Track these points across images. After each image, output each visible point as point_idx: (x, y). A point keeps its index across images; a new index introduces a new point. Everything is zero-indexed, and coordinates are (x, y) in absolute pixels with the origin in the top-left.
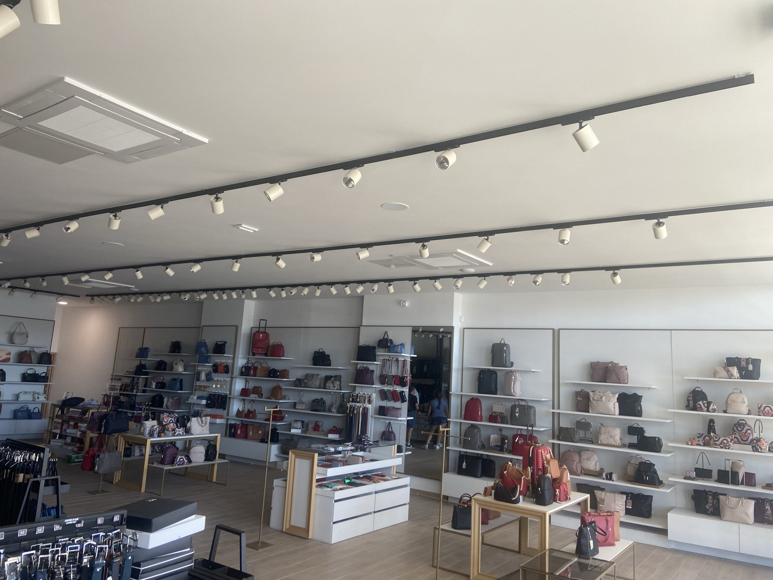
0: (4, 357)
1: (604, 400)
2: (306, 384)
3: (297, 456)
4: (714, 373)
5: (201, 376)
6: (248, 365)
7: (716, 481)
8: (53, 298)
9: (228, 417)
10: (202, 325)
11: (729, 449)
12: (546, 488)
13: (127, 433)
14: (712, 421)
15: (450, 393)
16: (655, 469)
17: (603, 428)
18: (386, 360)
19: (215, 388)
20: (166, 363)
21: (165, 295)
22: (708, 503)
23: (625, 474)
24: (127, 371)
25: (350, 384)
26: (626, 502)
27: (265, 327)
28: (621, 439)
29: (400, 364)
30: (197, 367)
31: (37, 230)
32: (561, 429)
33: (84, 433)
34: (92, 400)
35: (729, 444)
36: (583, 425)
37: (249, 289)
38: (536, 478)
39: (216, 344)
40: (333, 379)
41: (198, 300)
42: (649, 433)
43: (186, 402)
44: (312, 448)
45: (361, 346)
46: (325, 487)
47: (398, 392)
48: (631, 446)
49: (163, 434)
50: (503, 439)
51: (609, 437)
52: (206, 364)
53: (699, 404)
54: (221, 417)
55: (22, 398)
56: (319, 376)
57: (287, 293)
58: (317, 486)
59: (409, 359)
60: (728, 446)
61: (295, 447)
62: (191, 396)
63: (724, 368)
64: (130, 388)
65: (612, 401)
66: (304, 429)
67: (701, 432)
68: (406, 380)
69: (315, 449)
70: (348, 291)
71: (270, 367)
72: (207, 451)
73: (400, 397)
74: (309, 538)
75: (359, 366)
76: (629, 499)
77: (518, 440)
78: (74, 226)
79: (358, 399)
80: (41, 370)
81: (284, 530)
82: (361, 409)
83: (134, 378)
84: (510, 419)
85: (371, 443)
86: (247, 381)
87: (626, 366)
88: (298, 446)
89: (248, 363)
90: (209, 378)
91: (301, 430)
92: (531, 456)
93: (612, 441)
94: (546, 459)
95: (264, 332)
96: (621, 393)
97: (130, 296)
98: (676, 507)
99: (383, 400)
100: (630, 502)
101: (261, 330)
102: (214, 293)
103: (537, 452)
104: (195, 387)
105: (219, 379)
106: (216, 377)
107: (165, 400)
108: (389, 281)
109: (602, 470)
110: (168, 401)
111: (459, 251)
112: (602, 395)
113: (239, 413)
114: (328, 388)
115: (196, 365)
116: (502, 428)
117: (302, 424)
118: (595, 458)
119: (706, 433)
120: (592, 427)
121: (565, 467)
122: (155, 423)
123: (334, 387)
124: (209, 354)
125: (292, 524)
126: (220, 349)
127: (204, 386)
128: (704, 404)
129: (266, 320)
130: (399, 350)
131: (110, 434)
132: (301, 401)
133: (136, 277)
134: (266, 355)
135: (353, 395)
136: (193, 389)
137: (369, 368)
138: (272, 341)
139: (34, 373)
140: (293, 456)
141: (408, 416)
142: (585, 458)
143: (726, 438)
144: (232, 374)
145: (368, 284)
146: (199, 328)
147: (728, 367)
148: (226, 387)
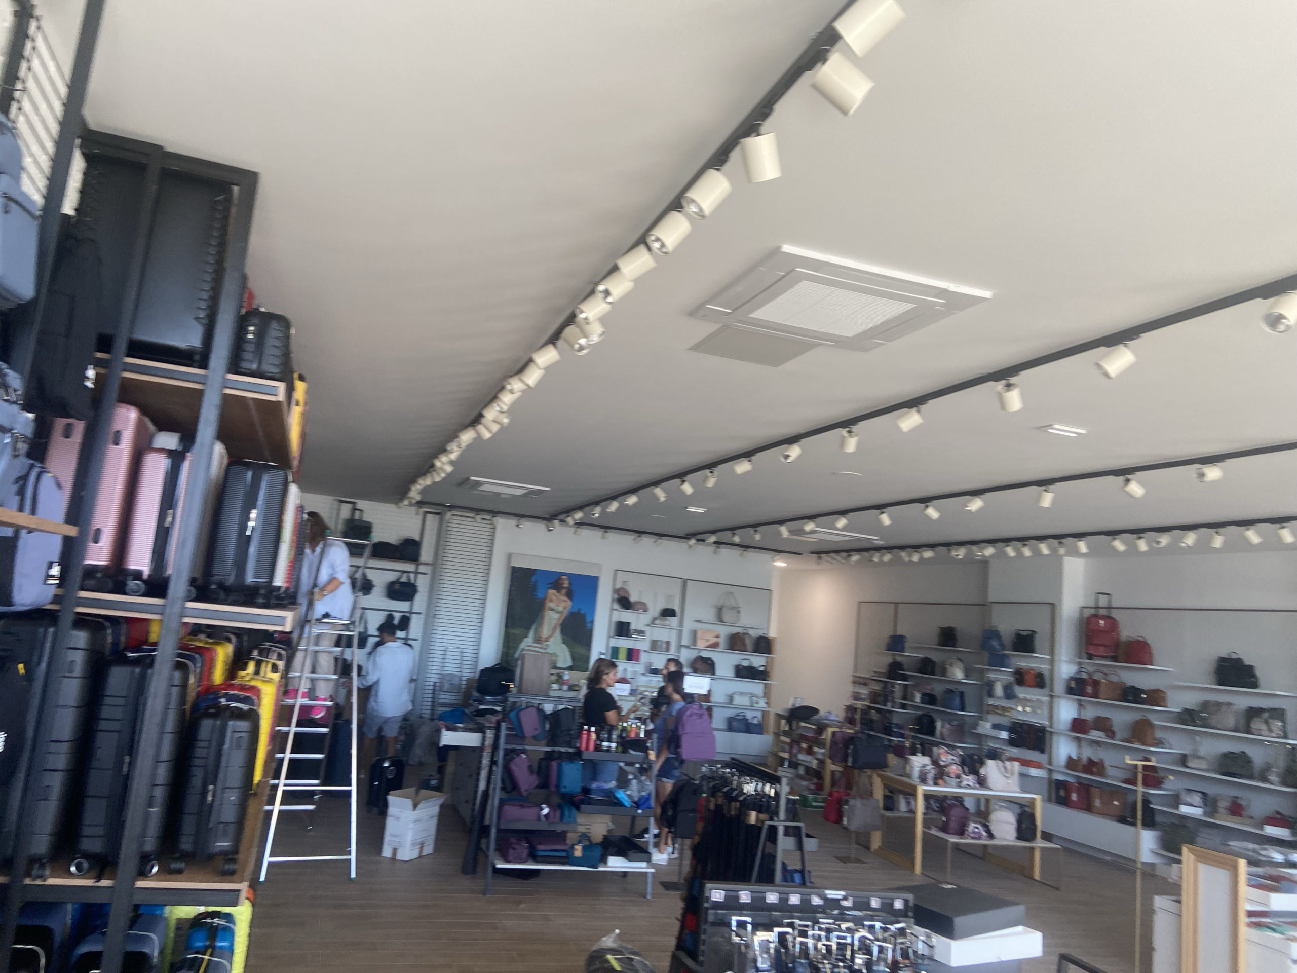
0: (713, 640)
2: (1206, 721)
3: (1201, 858)
5: (996, 689)
6: (1081, 675)
8: (765, 556)
9: (1050, 767)
10: (989, 600)
13: (884, 771)
19: (1022, 712)
20: (934, 662)
21: (924, 551)
24: (875, 672)
27: (1109, 608)
30: (986, 673)
31: (749, 461)
33: (822, 762)
34: (829, 712)
37: (1071, 538)
39: (1018, 634)
40: (1266, 715)
41: (978, 558)
43: (974, 731)
44: (1232, 848)
46: (1269, 930)
49: (941, 782)
52: (1003, 669)
54: (1038, 766)
55: (738, 700)
56: (1234, 707)
57: (1148, 544)
58: (1248, 926)
61: (1191, 842)
62: (981, 722)
64: (882, 699)
66: (1208, 809)
69: (1237, 849)
71: (1124, 684)
72: (1020, 822)
78: (794, 451)
80: (758, 661)
83: (886, 683)
86: (1081, 705)
88: (1199, 840)
89: (1081, 672)
90: (1009, 694)
91: (1201, 809)
95: (1108, 617)
97: (872, 552)
101: (1103, 612)
102: (1008, 546)
104: (987, 708)
105: (1028, 697)
106: (1021, 692)
107: (939, 724)
110: (943, 727)
113: (1071, 763)
114: (1255, 732)
115: (984, 669)
117: (1204, 798)
122: (926, 760)
123: (1270, 731)
124: (1005, 652)
126: (1024, 643)
127: (1002, 707)
129: (1109, 594)
131: (861, 768)
132: (1197, 754)
133: (879, 522)
134: (1115, 659)
136: (984, 711)
138: (1127, 632)
139: (750, 665)
140: (1192, 857)
144: (1052, 690)
146: (984, 606)
148: (1042, 713)
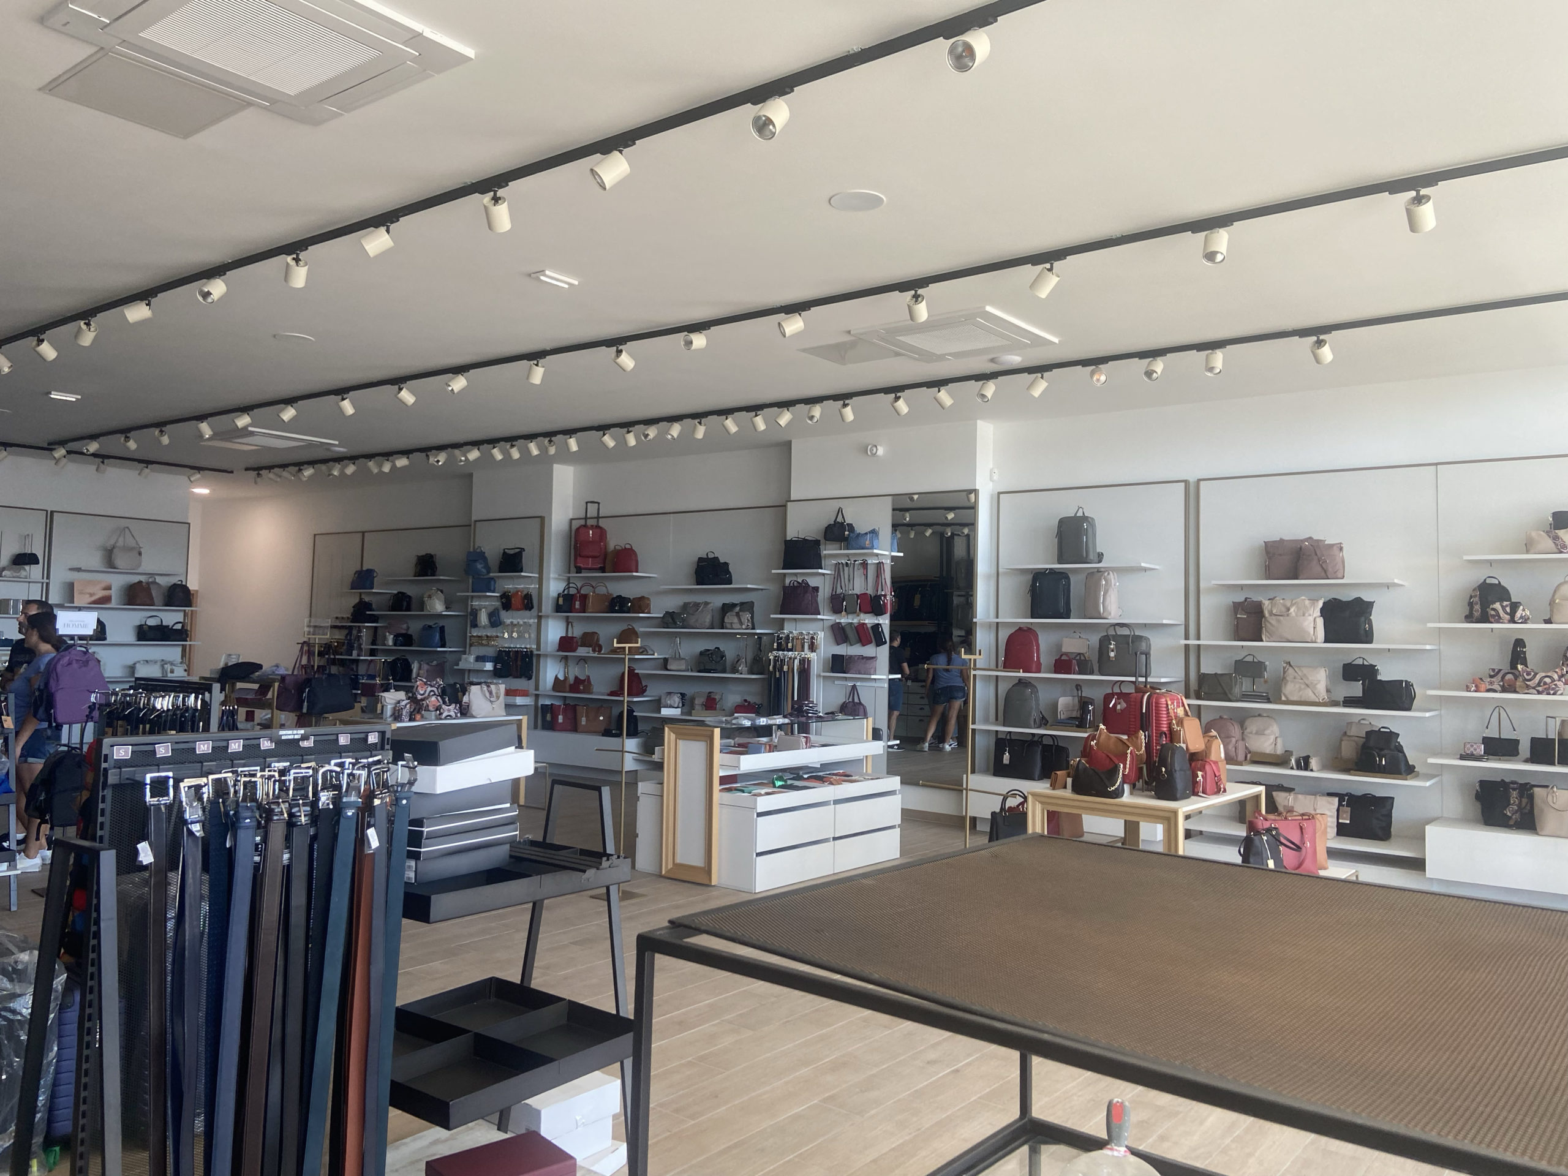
0: (101, 594)
1: (1294, 614)
2: (685, 623)
3: (680, 736)
4: (1526, 544)
5: (480, 618)
6: (569, 591)
7: (1526, 761)
9: (537, 692)
10: (474, 518)
11: (1554, 694)
12: (1177, 767)
14: (1519, 643)
15: (974, 620)
16: (1399, 743)
17: (1291, 670)
18: (841, 565)
19: (509, 639)
20: (410, 597)
21: (397, 458)
22: (1509, 804)
23: (1336, 758)
24: (337, 618)
25: (772, 616)
26: (1338, 810)
27: (598, 518)
28: (1328, 691)
29: (871, 572)
30: (470, 601)
31: (147, 305)
32: (1202, 678)
34: (277, 666)
35: (1556, 685)
36: (1250, 668)
37: (561, 435)
38: (1156, 750)
39: (504, 553)
40: (738, 609)
41: (462, 463)
42: (1387, 673)
43: (455, 667)
45: (791, 540)
46: (738, 791)
47: (869, 626)
48: (1349, 702)
49: (418, 717)
50: (1084, 704)
51: (1303, 686)
52: (488, 594)
53: (1494, 609)
54: (524, 694)
55: (142, 671)
56: (710, 605)
57: (637, 438)
58: (721, 791)
59: (889, 561)
60: (1553, 689)
62: (464, 656)
63: (1547, 532)
64: (345, 647)
65: (1310, 615)
66: (686, 709)
67: (1497, 668)
68: (883, 601)
69: (712, 721)
70: (760, 423)
71: (611, 595)
73: (875, 636)
74: (713, 884)
75: (787, 581)
76: (1344, 806)
77: (1115, 705)
78: (217, 288)
79: (790, 645)
80: (171, 618)
81: (663, 873)
82: (797, 662)
83: (350, 628)
84: (1098, 665)
85: (821, 714)
86: (568, 622)
87: (1341, 543)
89: (569, 588)
90: (495, 621)
91: (680, 709)
92: (1144, 711)
93: (1309, 695)
94: (1176, 717)
95: (596, 526)
96: (1330, 600)
97: (331, 463)
98: (1442, 817)
99: (838, 644)
100: (1347, 811)
101: (590, 522)
102: (494, 447)
103: (1157, 703)
104: (470, 640)
105: (515, 622)
106: (507, 617)
107: (415, 667)
108: (843, 397)
109: (1288, 753)
110: (420, 668)
111: (989, 309)
112: (1288, 604)
113: (558, 684)
114: (728, 626)
115: (468, 596)
116: (1081, 684)
117: (682, 699)
118: (1274, 729)
119: (1506, 667)
120: (1268, 670)
121: (1214, 733)
122: (401, 695)
123: (741, 623)
124: (491, 574)
125: (678, 860)
126: (512, 562)
127: (487, 636)
128: (1503, 608)
129: (599, 503)
130: (867, 542)
131: (320, 713)
132: (677, 656)
133: (341, 411)
134: (603, 570)
135: (778, 636)
136: (466, 644)
137: (808, 584)
138: (614, 542)
139: (160, 624)
140: (673, 736)
141: (891, 672)
142: (1254, 732)
143: (1549, 674)
144: (540, 610)
145: (800, 407)
146: (468, 527)
147: (1556, 531)
148: (530, 637)
